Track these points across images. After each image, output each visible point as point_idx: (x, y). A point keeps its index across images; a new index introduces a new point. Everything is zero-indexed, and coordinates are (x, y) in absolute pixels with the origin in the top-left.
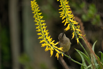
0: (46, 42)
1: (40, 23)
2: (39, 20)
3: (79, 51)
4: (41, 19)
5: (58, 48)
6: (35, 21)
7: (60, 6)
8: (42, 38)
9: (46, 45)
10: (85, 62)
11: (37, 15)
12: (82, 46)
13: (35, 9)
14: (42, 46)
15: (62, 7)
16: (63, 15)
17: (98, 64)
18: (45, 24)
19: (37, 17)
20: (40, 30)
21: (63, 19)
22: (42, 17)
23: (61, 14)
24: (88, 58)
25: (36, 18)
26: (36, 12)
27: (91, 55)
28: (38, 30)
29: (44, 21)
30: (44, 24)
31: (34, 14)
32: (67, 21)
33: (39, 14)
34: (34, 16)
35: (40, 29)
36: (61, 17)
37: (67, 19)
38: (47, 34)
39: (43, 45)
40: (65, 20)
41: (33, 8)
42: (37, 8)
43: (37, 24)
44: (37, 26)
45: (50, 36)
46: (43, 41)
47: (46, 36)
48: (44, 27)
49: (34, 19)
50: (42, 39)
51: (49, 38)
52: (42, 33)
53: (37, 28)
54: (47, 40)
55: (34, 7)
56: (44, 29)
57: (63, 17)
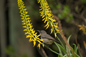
0: (30, 34)
1: (25, 17)
2: (25, 15)
3: (57, 43)
4: (26, 14)
5: (40, 40)
6: (21, 16)
7: (40, 7)
8: (27, 30)
9: (30, 37)
10: (61, 52)
11: (23, 11)
12: (59, 39)
13: (21, 5)
14: (26, 37)
15: (42, 8)
16: (43, 15)
17: (72, 54)
18: (30, 18)
19: (23, 12)
20: (26, 24)
21: (43, 17)
22: (26, 13)
23: (41, 13)
24: (64, 49)
25: (22, 14)
26: (21, 8)
27: (66, 46)
28: (24, 23)
29: (29, 16)
30: (28, 18)
31: (20, 10)
32: (46, 19)
33: (24, 9)
34: (20, 11)
35: (25, 22)
36: (41, 16)
37: (46, 17)
38: (31, 27)
39: (28, 36)
40: (44, 19)
41: (19, 5)
42: (22, 5)
43: (23, 19)
44: (23, 20)
45: (34, 29)
46: (28, 33)
47: (30, 29)
48: (28, 21)
49: (20, 14)
50: (26, 32)
51: (33, 30)
52: (27, 26)
53: (23, 21)
54: (31, 32)
55: (20, 3)
56: (28, 23)
57: (43, 16)
